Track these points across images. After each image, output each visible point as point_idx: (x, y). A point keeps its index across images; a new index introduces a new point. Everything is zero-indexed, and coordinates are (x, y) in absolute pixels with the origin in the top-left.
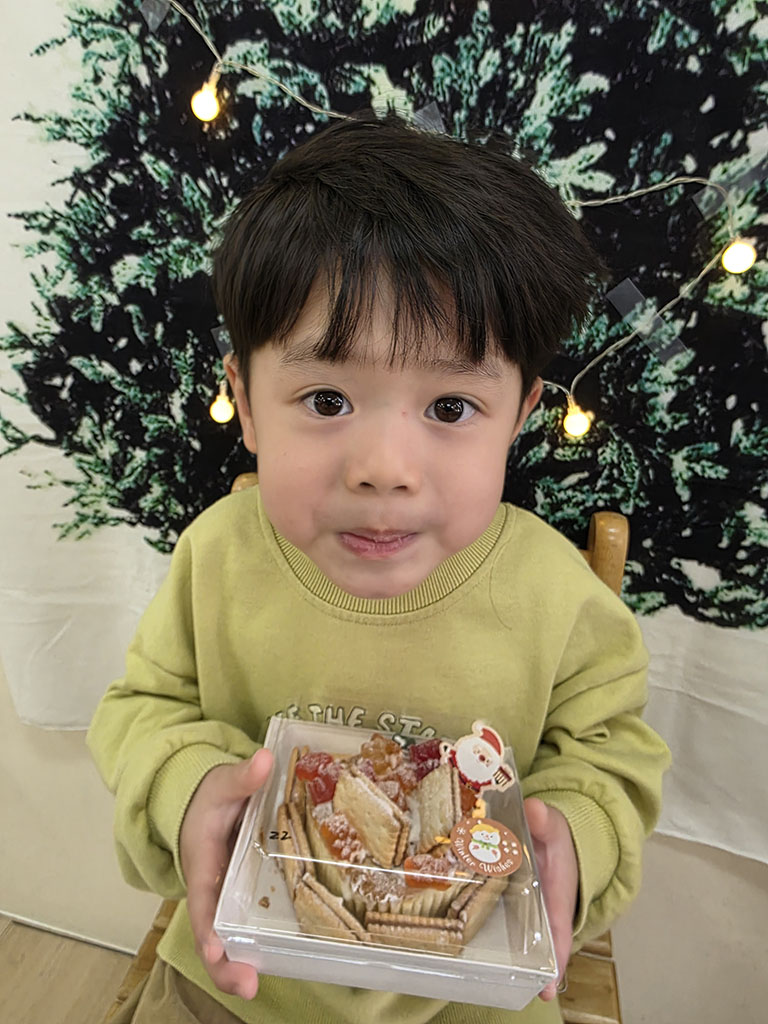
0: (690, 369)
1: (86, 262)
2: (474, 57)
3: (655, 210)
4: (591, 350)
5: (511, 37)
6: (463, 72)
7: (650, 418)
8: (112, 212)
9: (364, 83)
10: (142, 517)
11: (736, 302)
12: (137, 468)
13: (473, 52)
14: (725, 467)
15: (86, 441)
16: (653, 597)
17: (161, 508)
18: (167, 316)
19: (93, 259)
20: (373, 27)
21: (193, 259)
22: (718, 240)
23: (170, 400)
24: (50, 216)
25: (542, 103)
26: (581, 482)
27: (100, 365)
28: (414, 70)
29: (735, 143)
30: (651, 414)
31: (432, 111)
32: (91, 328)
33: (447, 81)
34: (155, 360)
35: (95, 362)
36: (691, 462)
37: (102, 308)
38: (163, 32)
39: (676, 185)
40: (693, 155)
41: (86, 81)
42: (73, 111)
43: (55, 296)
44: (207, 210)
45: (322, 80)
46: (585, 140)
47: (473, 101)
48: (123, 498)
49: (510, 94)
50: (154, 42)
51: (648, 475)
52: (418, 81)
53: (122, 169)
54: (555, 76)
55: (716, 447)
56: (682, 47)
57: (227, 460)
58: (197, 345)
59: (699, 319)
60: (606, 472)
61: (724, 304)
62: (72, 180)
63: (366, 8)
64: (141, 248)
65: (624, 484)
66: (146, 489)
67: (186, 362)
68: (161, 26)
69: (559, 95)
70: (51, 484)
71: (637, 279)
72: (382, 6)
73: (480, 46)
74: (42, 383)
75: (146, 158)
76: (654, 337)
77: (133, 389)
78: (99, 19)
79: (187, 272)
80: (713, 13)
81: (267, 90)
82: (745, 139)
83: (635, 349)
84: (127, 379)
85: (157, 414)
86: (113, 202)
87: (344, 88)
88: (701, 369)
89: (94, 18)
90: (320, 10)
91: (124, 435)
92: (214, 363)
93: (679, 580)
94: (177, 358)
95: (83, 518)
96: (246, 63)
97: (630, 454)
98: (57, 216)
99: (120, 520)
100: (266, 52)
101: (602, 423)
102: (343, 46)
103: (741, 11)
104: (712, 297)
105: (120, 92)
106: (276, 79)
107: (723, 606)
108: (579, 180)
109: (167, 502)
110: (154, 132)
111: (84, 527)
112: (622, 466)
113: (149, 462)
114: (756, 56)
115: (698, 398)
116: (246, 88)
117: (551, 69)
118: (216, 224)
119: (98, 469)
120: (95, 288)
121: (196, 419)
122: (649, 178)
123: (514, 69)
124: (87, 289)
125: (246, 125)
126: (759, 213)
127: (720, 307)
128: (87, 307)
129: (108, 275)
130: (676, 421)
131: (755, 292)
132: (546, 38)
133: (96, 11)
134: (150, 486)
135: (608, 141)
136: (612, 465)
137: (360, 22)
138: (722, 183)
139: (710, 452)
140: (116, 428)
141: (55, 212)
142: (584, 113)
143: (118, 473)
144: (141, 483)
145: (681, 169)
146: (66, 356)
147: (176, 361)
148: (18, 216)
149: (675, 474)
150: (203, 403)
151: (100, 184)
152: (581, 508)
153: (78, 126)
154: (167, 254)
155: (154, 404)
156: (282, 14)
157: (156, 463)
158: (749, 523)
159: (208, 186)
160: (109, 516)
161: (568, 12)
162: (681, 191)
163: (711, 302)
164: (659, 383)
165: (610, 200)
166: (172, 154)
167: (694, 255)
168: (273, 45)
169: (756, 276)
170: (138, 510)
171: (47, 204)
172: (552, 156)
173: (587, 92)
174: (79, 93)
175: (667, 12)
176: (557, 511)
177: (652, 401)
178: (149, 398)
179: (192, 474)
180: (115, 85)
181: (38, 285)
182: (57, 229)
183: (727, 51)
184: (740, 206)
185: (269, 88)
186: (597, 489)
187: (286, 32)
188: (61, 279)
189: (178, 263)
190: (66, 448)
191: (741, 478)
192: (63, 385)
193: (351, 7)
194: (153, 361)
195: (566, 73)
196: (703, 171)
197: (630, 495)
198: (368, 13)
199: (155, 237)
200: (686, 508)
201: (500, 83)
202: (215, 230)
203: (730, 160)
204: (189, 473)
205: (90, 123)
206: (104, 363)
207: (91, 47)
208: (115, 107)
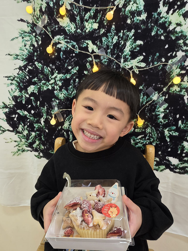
0: (167, 108)
1: (22, 87)
2: (112, 38)
3: (156, 71)
4: (143, 104)
5: (120, 33)
6: (109, 41)
7: (158, 121)
8: (28, 75)
9: (86, 44)
10: (34, 149)
11: (177, 92)
12: (33, 137)
13: (111, 36)
14: (177, 133)
15: (20, 131)
16: (162, 167)
17: (38, 147)
18: (40, 99)
19: (23, 86)
20: (88, 32)
21: (47, 86)
22: (172, 77)
23: (41, 120)
24: (14, 77)
25: (128, 48)
26: (142, 138)
27: (24, 112)
28: (98, 41)
29: (174, 55)
30: (158, 120)
31: (103, 50)
32: (23, 103)
33: (106, 43)
34: (37, 110)
36: (169, 131)
37: (25, 98)
39: (161, 65)
40: (164, 58)
41: (23, 46)
42: (19, 53)
43: (14, 95)
44: (50, 74)
45: (77, 44)
46: (138, 55)
47: (112, 47)
48: (29, 145)
49: (120, 46)
50: (38, 37)
51: (159, 135)
52: (99, 43)
53: (30, 66)
54: (130, 41)
55: (175, 128)
56: (160, 34)
57: (54, 135)
58: (47, 106)
59: (168, 96)
60: (148, 135)
61: (174, 92)
62: (19, 68)
63: (87, 28)
64: (34, 84)
65: (153, 138)
66: (35, 142)
67: (45, 111)
68: (40, 33)
69: (132, 45)
70: (11, 142)
71: (153, 87)
72: (90, 27)
73: (113, 35)
74: (10, 116)
75: (36, 63)
76: (158, 101)
77: (32, 117)
78: (26, 32)
79: (45, 89)
80: (166, 26)
81: (64, 47)
82: (176, 54)
83: (153, 104)
84: (31, 115)
85: (38, 124)
86: (28, 73)
87: (82, 46)
88: (170, 108)
89: (25, 32)
90: (76, 29)
91: (29, 129)
92: (51, 111)
93: (168, 162)
94: (43, 110)
95: (19, 150)
96: (59, 40)
97: (154, 130)
98: (15, 77)
99: (29, 150)
100: (64, 38)
101: (146, 122)
102: (81, 36)
103: (172, 25)
104: (171, 91)
105: (30, 48)
106: (66, 44)
107: (180, 169)
108: (138, 65)
109: (40, 145)
110: (38, 57)
111: (19, 152)
112: (152, 133)
113: (36, 135)
114: (177, 35)
115: (170, 115)
116: (59, 46)
117: (129, 40)
118: (52, 77)
119: (23, 138)
120: (24, 93)
121: (47, 124)
122: (154, 63)
123: (121, 40)
124: (22, 94)
125: (59, 54)
126: (181, 70)
127: (173, 93)
128: (21, 98)
129: (27, 90)
130: (165, 121)
131: (182, 89)
132: (128, 33)
133: (25, 31)
134: (36, 141)
135: (144, 56)
136: (150, 133)
137: (85, 31)
138: (171, 64)
139: (174, 129)
140: (28, 127)
141: (15, 76)
142: (138, 49)
143: (28, 138)
144: (34, 141)
145: (162, 61)
146: (16, 110)
147: (42, 110)
148: (6, 77)
149: (165, 135)
150: (49, 120)
151: (25, 69)
152: (143, 144)
153: (20, 56)
154: (40, 85)
155: (37, 121)
156: (67, 29)
157: (37, 135)
158: (185, 146)
159: (50, 69)
160: (25, 150)
161: (133, 27)
162: (162, 66)
163: (171, 92)
164: (160, 112)
165: (145, 69)
166: (42, 62)
167: (166, 81)
168: (65, 36)
169: (181, 85)
170: (33, 148)
171: (13, 74)
172: (131, 59)
173: (138, 44)
174: (21, 49)
175: (155, 26)
176: (137, 145)
177: (158, 116)
178: (36, 119)
179: (46, 138)
180: (29, 47)
181: (10, 93)
182: (15, 80)
183: (170, 34)
184: (176, 69)
185: (64, 46)
186: (146, 139)
187: (68, 33)
188: (15, 91)
189: (43, 87)
190: (15, 133)
191: (182, 135)
192: (15, 117)
193: (83, 28)
194: (37, 111)
195: (133, 41)
196: (167, 61)
197: (155, 141)
198: (87, 29)
199: (38, 81)
200: (169, 143)
201: (118, 43)
202: (52, 79)
203: (173, 59)
204: (45, 138)
205: (23, 55)
206: (25, 111)
207: (24, 39)
208: (29, 52)
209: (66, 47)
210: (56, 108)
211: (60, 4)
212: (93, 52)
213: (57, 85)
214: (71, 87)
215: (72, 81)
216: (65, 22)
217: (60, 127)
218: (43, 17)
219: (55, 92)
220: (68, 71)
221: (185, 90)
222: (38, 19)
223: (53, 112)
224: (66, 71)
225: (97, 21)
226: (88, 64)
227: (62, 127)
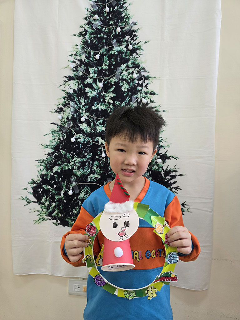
1: (48, 168)
8: (54, 159)
9: (97, 139)
10: (53, 218)
11: (156, 169)
12: (53, 207)
15: (43, 202)
17: (57, 215)
18: (62, 177)
20: (99, 132)
21: (68, 166)
23: (61, 192)
32: (47, 180)
34: (59, 185)
35: (47, 186)
37: (50, 176)
38: (66, 133)
41: (52, 139)
42: (49, 144)
43: (41, 174)
44: (71, 158)
45: (91, 139)
48: (49, 214)
50: (64, 134)
53: (57, 153)
57: (71, 204)
58: (67, 182)
62: (47, 154)
64: (58, 165)
66: (53, 211)
67: (65, 185)
68: (65, 132)
70: (35, 211)
72: (100, 129)
74: (36, 190)
75: (61, 151)
77: (54, 191)
78: (56, 131)
79: (67, 169)
81: (82, 141)
84: (53, 189)
85: (58, 195)
87: (94, 140)
90: (91, 130)
91: (51, 200)
92: (70, 185)
94: (63, 184)
96: (79, 137)
98: (44, 160)
99: (47, 219)
100: (82, 135)
102: (94, 135)
105: (58, 141)
106: (84, 139)
110: (63, 147)
111: (40, 221)
113: (55, 205)
116: (79, 140)
118: (72, 160)
119: (44, 208)
120: (49, 172)
125: (79, 145)
128: (47, 176)
129: (52, 170)
134: (55, 211)
137: (97, 131)
140: (49, 199)
143: (49, 208)
146: (42, 185)
148: (37, 160)
150: (67, 192)
151: (52, 155)
153: (50, 146)
154: (63, 166)
156: (85, 130)
157: (57, 205)
159: (71, 155)
160: (45, 218)
166: (66, 150)
168: (84, 134)
170: (51, 216)
171: (43, 158)
174: (51, 141)
178: (57, 192)
179: (64, 207)
181: (39, 172)
182: (44, 162)
187: (86, 133)
188: (43, 171)
189: (65, 167)
190: (39, 203)
192: (40, 190)
193: (95, 129)
199: (61, 163)
202: (72, 161)
205: (52, 146)
206: (49, 186)
207: (54, 135)
208: (57, 143)
209: (84, 141)
210: (74, 183)
211: (81, 116)
212: (102, 144)
213: (76, 165)
214: (86, 167)
215: (87, 163)
216: (84, 126)
217: (76, 198)
218: (69, 122)
219: (74, 171)
220: (85, 156)
221: (161, 168)
222: (65, 123)
223: (71, 185)
224: (83, 156)
225: (105, 126)
226: (99, 151)
227: (77, 198)
